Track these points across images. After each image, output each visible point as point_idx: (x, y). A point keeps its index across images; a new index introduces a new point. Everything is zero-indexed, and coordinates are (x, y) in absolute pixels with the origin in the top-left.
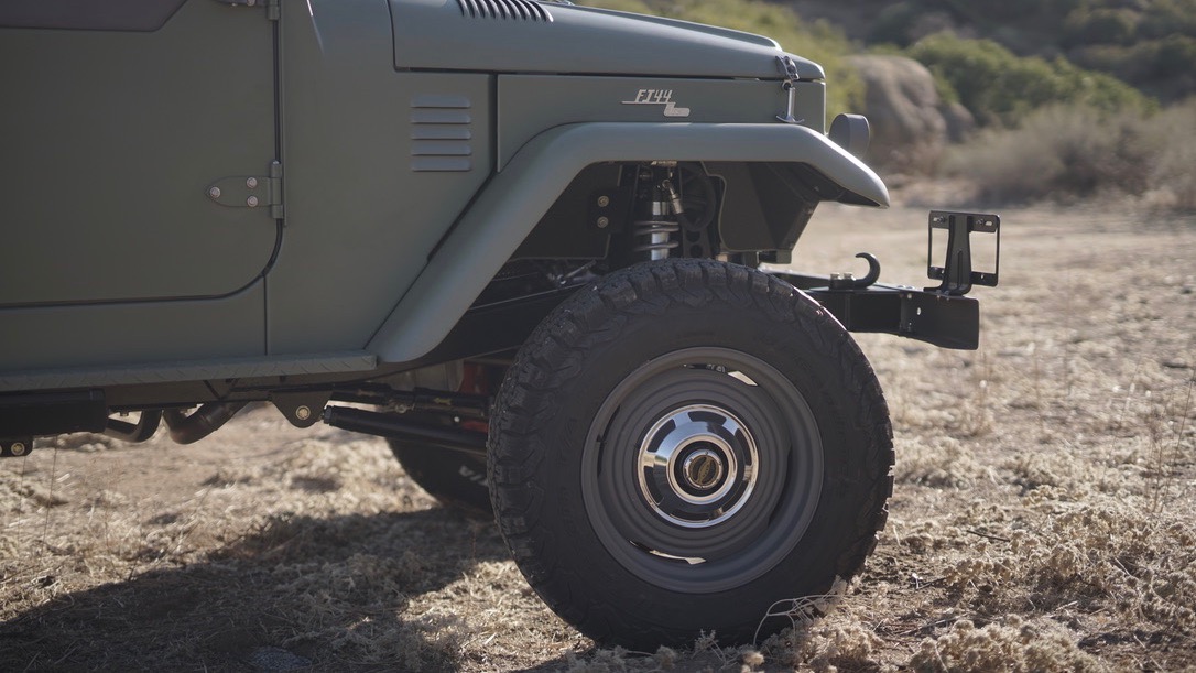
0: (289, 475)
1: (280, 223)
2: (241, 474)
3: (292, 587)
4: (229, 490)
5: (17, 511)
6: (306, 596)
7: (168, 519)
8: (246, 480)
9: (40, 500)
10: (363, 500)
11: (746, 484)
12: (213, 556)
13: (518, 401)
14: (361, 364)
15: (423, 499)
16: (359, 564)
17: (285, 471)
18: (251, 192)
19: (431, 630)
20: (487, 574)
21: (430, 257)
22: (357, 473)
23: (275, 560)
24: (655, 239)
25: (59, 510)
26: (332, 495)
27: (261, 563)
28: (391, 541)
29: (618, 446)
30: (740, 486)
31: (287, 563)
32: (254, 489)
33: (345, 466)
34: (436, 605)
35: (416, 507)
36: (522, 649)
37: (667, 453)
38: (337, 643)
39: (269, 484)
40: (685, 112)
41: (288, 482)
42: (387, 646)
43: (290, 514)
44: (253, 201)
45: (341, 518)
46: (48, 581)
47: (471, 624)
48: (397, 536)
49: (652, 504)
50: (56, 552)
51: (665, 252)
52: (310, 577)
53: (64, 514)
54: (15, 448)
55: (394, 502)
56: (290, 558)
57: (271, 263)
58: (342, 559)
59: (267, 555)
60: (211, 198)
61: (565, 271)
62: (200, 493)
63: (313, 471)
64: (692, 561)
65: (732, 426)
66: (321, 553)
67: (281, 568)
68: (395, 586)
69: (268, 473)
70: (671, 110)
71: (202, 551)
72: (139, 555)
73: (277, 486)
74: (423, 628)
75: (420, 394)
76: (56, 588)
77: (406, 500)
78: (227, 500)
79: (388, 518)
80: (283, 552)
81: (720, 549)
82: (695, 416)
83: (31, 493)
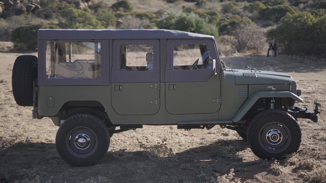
0: (221, 133)
1: (221, 104)
2: (213, 132)
3: (221, 149)
4: (212, 135)
5: (181, 136)
6: (223, 151)
7: (203, 139)
8: (214, 133)
9: (184, 135)
10: (232, 138)
11: (281, 139)
12: (210, 144)
13: (250, 127)
14: (231, 122)
15: (241, 138)
16: (230, 147)
17: (220, 132)
18: (217, 101)
19: (239, 156)
20: (249, 150)
21: (240, 108)
22: (231, 133)
23: (219, 146)
24: (272, 105)
25: (187, 136)
26: (227, 137)
27: (217, 146)
28: (236, 144)
29: (263, 133)
30: (280, 140)
31: (221, 146)
32: (215, 135)
33: (230, 132)
34: (240, 153)
35: (240, 139)
36: (251, 159)
37: (270, 135)
38: (227, 157)
39: (218, 134)
40: (275, 89)
41: (221, 134)
42: (233, 157)
43: (221, 139)
44: (218, 102)
45: (228, 140)
46: (189, 146)
47: (245, 155)
48: (236, 143)
49: (268, 141)
50: (189, 142)
51: (273, 107)
52: (224, 148)
53: (188, 137)
54: (189, 130)
55: (237, 138)
56: (221, 145)
57: (220, 109)
58: (228, 146)
59: (218, 145)
60: (212, 101)
61: (260, 108)
62: (207, 135)
63: (224, 133)
64: (274, 149)
65: (279, 132)
66: (225, 145)
67: (220, 147)
68: (235, 150)
69: (217, 132)
70: (273, 89)
71: (208, 144)
72: (200, 144)
73: (219, 135)
74: (238, 156)
75: (239, 124)
76: (190, 147)
77: (238, 138)
78: (212, 137)
79: (235, 141)
80: (220, 145)
81: (277, 147)
82: (274, 130)
83: (183, 134)
